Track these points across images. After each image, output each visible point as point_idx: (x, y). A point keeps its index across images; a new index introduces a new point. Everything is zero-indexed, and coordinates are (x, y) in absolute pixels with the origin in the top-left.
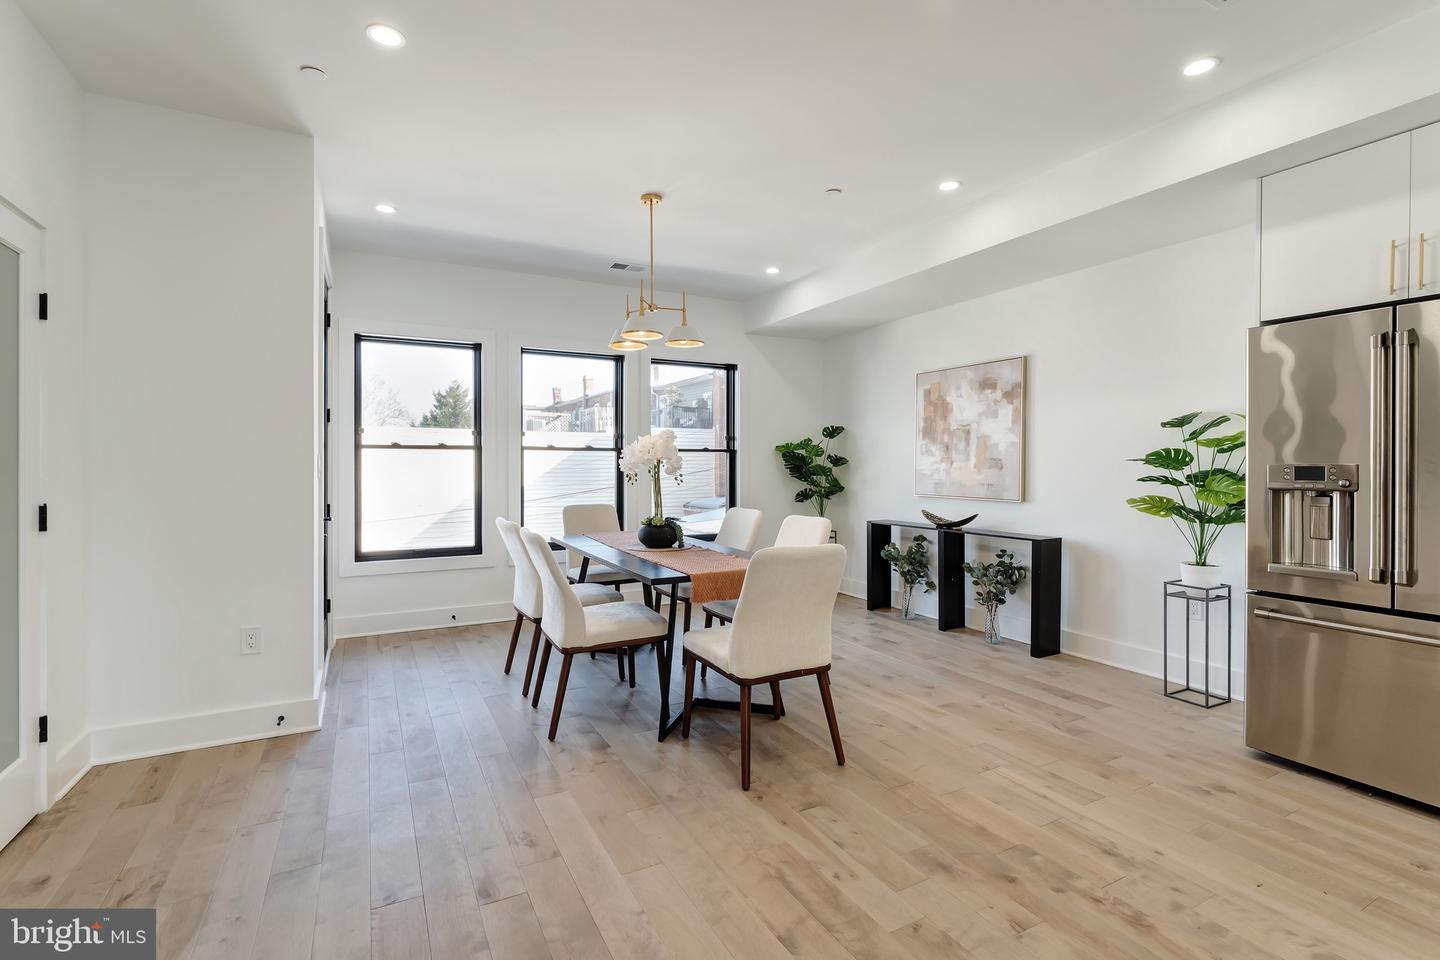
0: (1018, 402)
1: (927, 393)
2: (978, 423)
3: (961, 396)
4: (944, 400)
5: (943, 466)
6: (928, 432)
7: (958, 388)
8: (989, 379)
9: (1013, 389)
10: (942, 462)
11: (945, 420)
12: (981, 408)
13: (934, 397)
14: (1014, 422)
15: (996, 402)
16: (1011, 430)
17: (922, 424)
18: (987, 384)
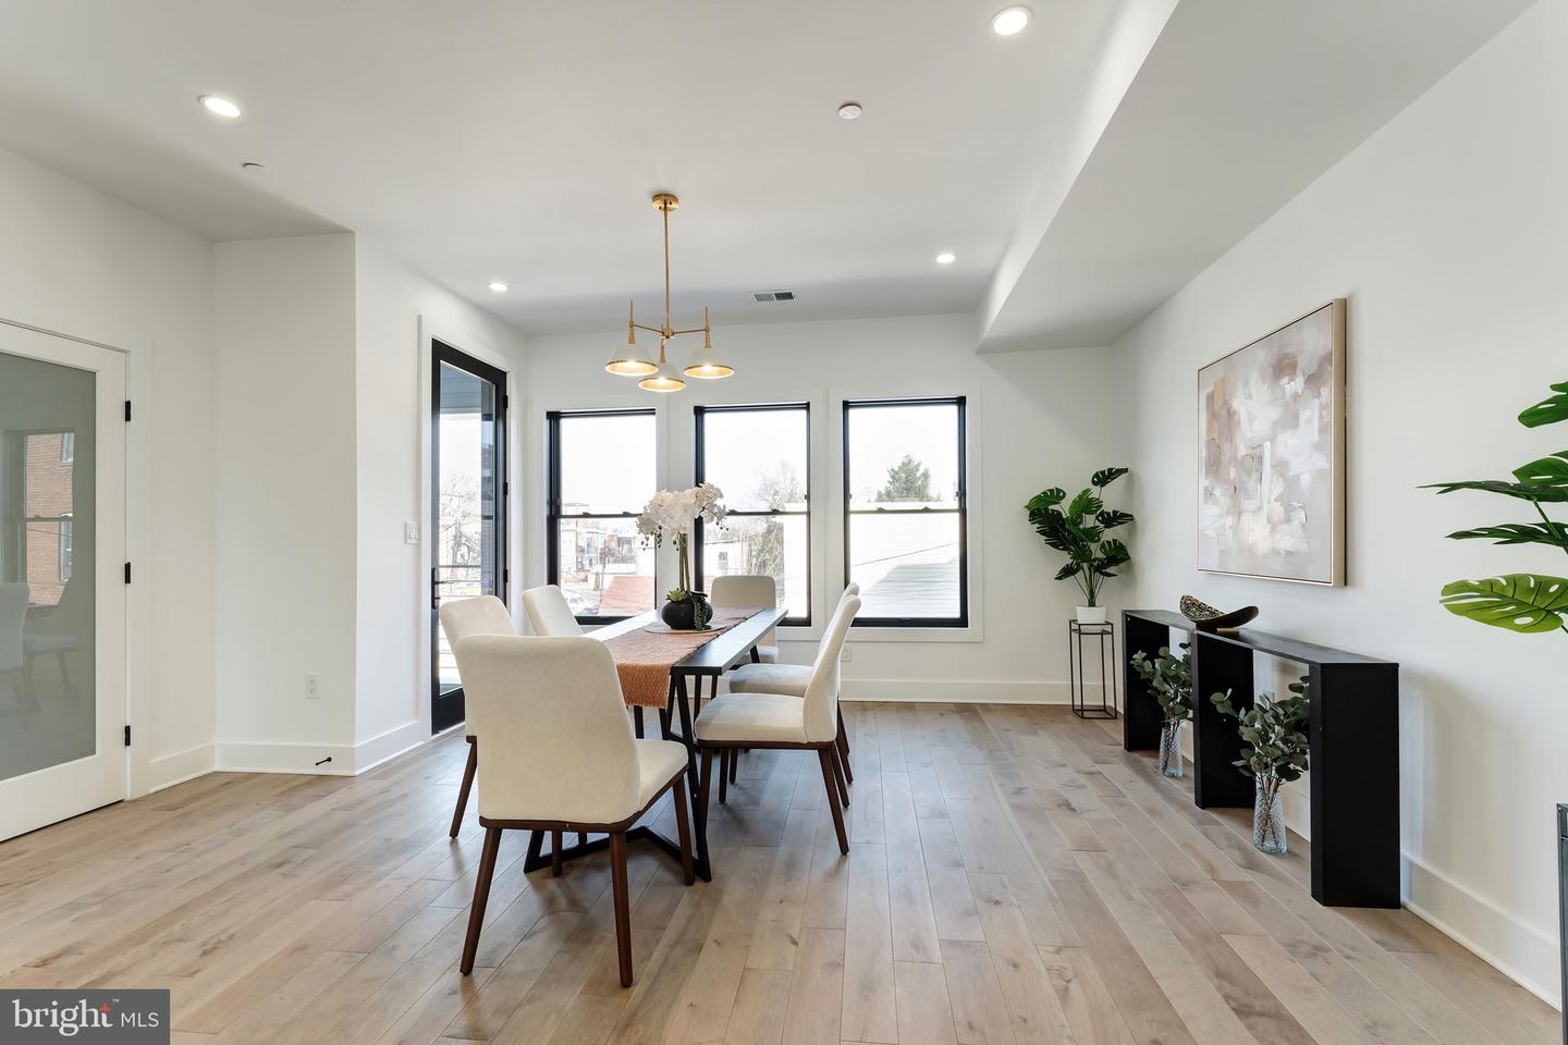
0: (1328, 393)
1: (1211, 398)
2: (1272, 440)
3: (1251, 398)
4: (1227, 405)
5: (1230, 521)
6: (1214, 465)
7: (1246, 383)
8: (1285, 355)
9: (1320, 366)
10: (1228, 514)
11: (1231, 442)
12: (1274, 413)
13: (1218, 404)
14: (1322, 430)
15: (1296, 396)
16: (1318, 447)
17: (1204, 453)
18: (1283, 367)
